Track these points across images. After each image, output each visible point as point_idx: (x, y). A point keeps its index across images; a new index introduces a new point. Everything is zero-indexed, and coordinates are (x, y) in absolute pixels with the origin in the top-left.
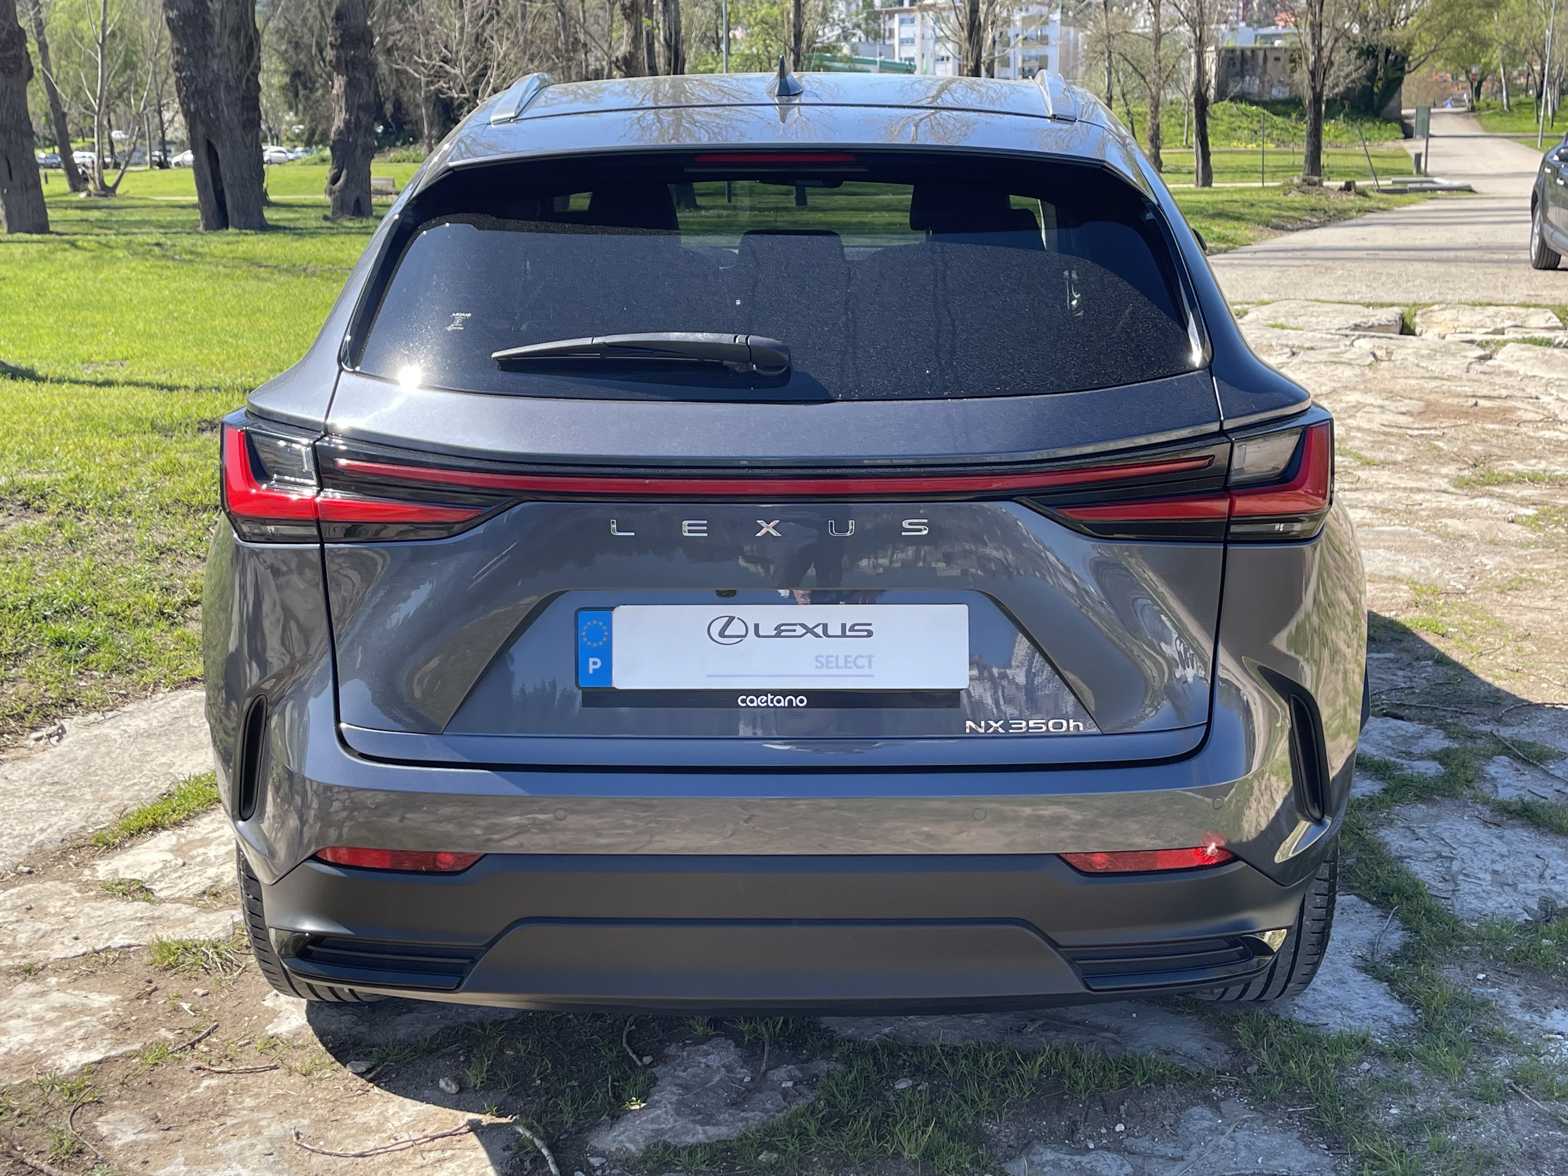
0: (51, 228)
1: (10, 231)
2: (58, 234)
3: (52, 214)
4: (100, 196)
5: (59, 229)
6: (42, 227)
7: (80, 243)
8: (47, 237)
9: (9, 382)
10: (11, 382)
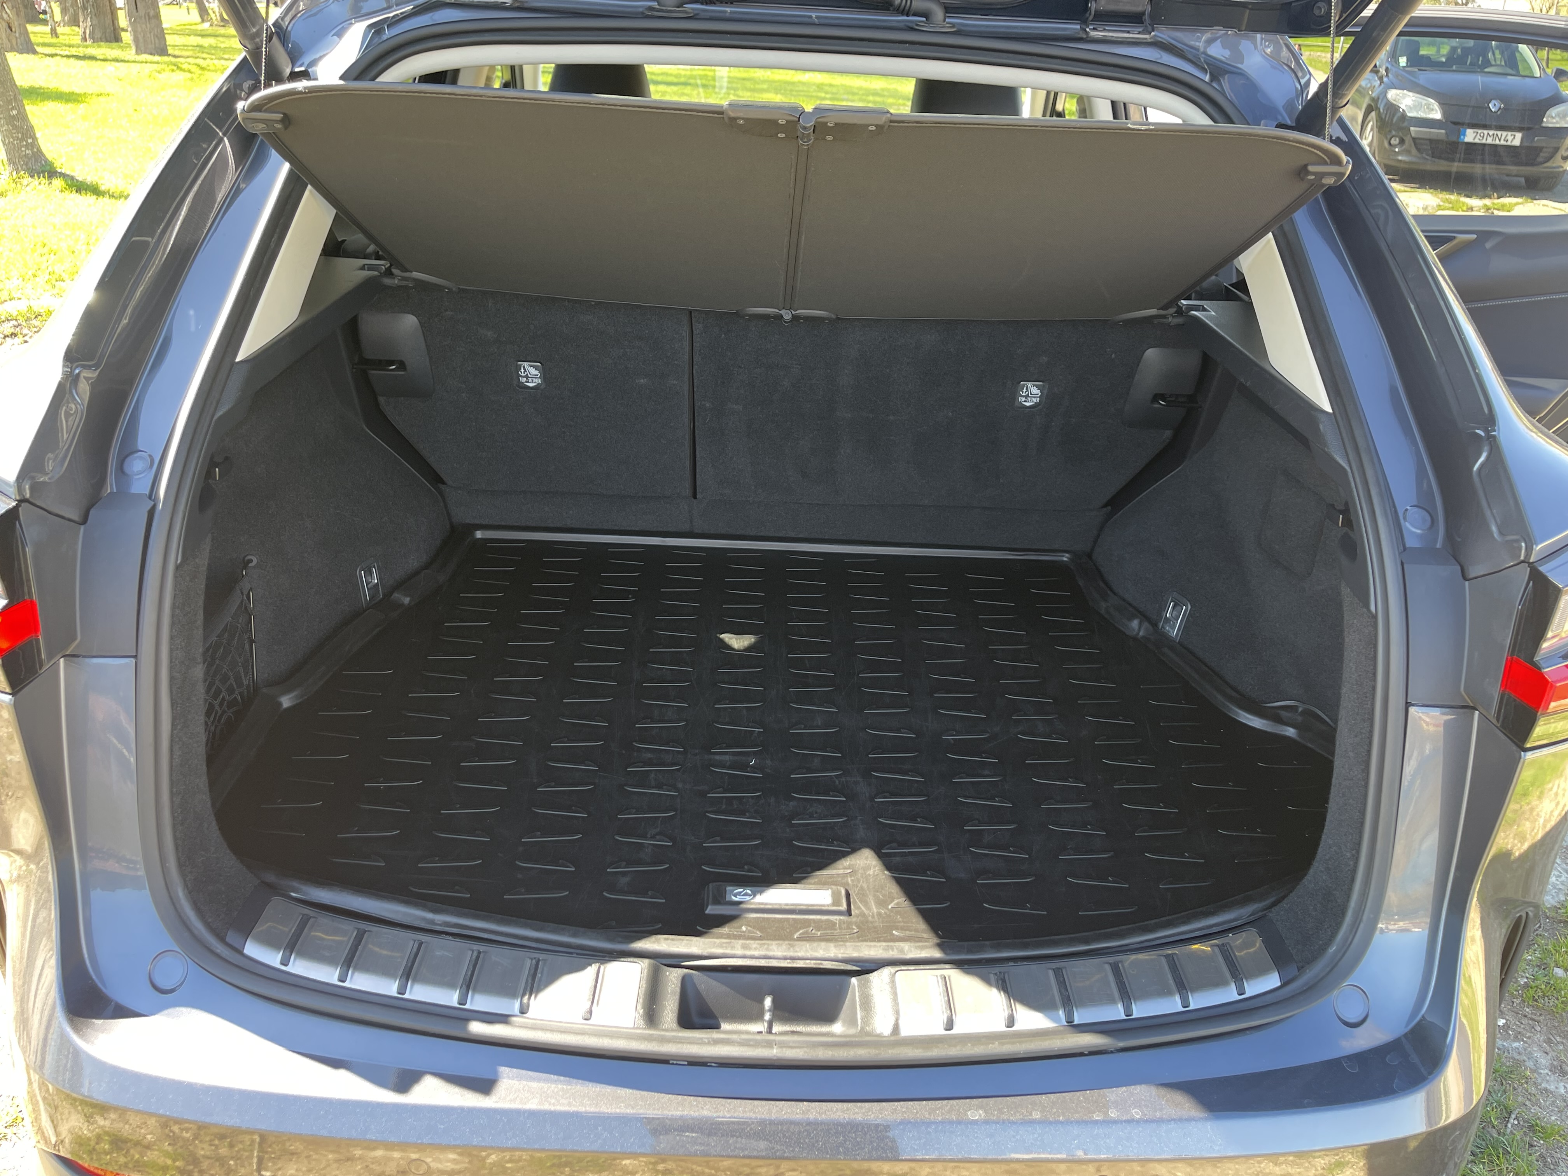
0: (169, 52)
1: (137, 53)
2: (175, 56)
3: (170, 40)
4: (220, 26)
5: (177, 53)
6: (162, 51)
7: (183, 67)
8: (166, 59)
9: (75, 196)
10: (78, 195)
